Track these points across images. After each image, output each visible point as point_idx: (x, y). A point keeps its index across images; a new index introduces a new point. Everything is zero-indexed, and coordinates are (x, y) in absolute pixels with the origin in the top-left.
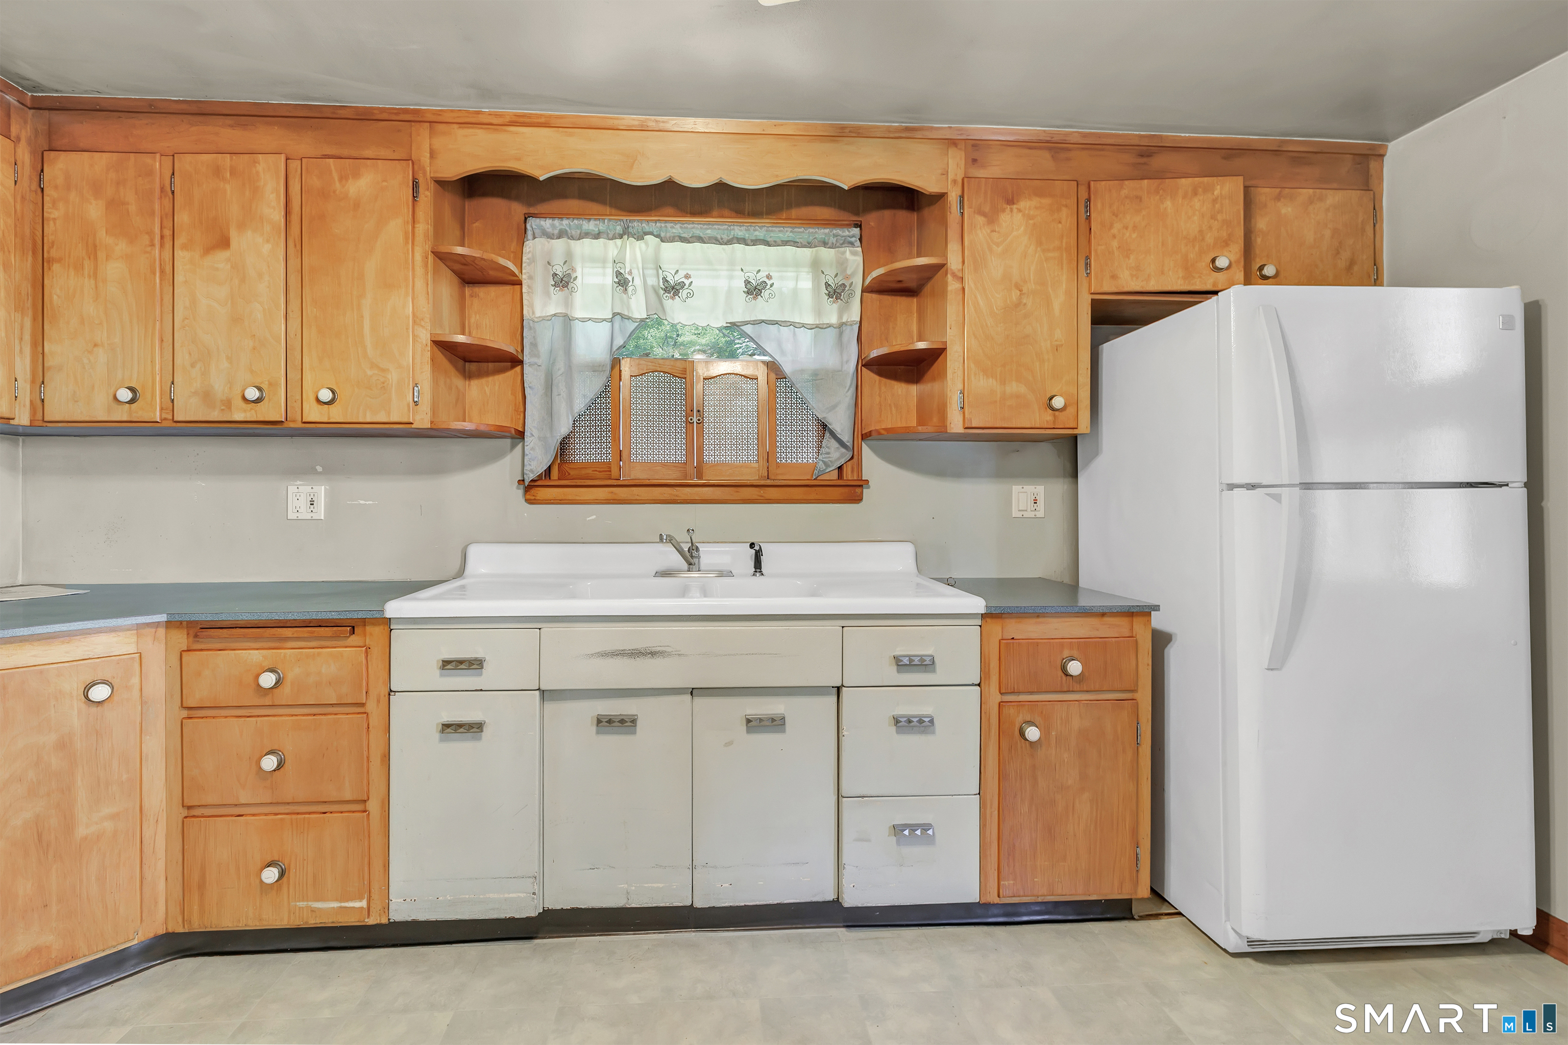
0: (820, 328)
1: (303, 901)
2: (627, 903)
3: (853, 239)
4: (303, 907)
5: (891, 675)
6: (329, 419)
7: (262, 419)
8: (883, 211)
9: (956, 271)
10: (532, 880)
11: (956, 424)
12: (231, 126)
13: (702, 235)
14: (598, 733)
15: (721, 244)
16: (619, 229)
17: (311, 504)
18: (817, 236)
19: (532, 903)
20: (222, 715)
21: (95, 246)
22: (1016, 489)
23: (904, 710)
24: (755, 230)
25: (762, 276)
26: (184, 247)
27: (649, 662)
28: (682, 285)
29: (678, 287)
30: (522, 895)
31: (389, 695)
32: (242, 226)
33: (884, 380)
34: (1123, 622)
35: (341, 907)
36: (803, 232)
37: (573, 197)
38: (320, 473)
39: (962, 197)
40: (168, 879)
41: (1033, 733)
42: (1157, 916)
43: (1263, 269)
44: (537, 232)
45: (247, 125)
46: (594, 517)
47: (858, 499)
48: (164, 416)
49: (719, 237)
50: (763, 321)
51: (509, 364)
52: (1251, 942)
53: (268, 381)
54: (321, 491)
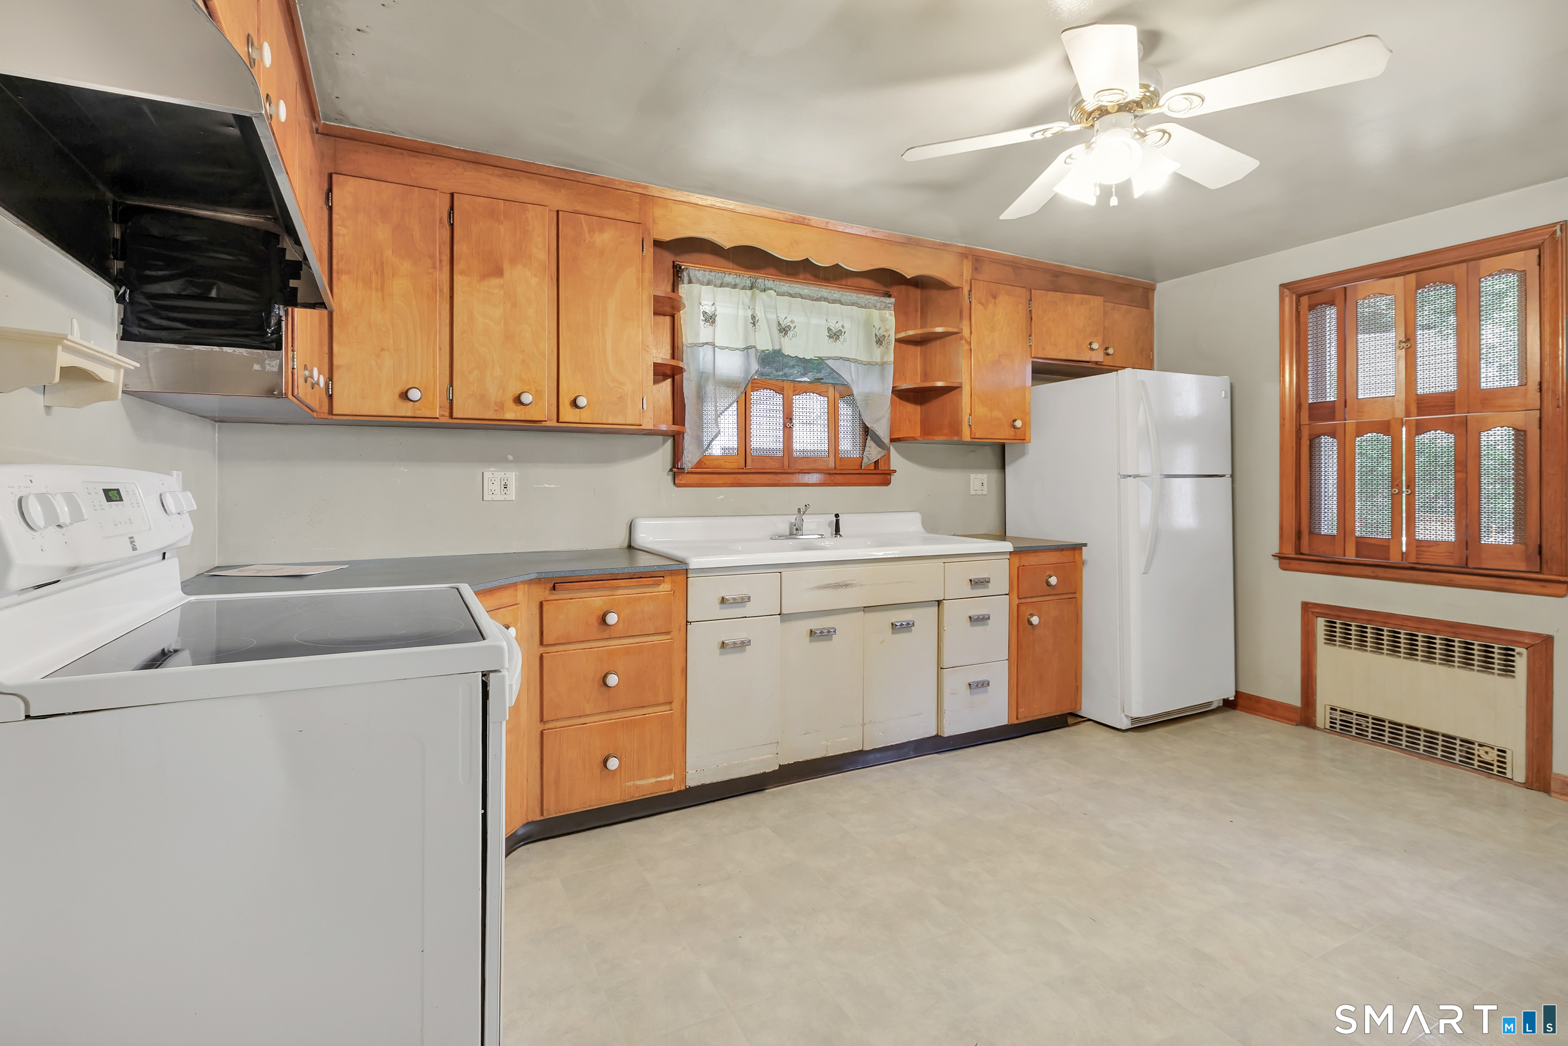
0: (871, 365)
1: (631, 781)
2: (826, 754)
3: (890, 305)
4: (631, 786)
5: (968, 591)
6: (580, 420)
7: (530, 419)
8: (901, 286)
9: (967, 338)
10: (776, 745)
11: (966, 437)
12: (499, 176)
13: (802, 293)
14: (810, 641)
15: (812, 300)
16: (748, 283)
17: (505, 488)
18: (870, 301)
19: (776, 760)
20: (570, 649)
21: (382, 264)
22: (973, 476)
23: (975, 612)
24: (834, 293)
25: (839, 326)
26: (462, 273)
27: (844, 591)
28: (789, 327)
29: (787, 329)
30: (770, 756)
31: (687, 625)
32: (513, 261)
33: (902, 402)
34: (1069, 553)
35: (657, 782)
36: (863, 298)
37: (707, 252)
38: (511, 462)
39: (970, 291)
40: (529, 781)
41: (1035, 620)
42: (1078, 723)
43: (1108, 349)
44: (693, 279)
45: (512, 177)
46: (722, 496)
47: (887, 483)
48: (442, 413)
49: (811, 295)
50: (841, 358)
51: (662, 377)
52: (1134, 720)
53: (535, 388)
54: (512, 477)
